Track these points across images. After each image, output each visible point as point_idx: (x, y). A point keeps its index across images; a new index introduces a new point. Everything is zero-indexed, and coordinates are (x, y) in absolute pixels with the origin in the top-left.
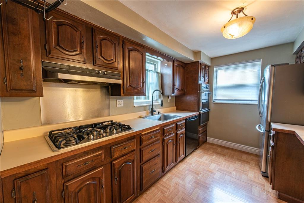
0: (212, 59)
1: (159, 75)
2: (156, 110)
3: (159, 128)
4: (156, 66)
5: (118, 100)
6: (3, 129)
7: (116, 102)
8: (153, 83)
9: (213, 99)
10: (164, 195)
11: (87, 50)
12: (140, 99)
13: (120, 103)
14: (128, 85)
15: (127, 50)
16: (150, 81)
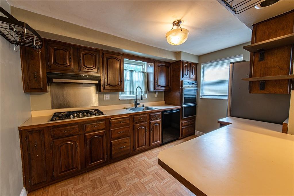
0: (199, 57)
1: (145, 74)
2: (140, 103)
3: (129, 116)
4: (144, 67)
5: (105, 95)
6: (31, 110)
7: (103, 96)
8: (139, 81)
9: (201, 94)
10: (128, 166)
11: (74, 62)
12: (125, 94)
13: (107, 97)
14: (106, 84)
15: (105, 59)
16: (137, 80)
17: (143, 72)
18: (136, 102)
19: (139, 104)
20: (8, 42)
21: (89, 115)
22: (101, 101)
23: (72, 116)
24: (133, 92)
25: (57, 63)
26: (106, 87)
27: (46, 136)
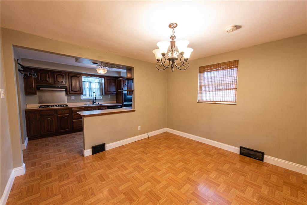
5: (71, 97)
8: (96, 88)
11: (51, 79)
12: (85, 96)
13: (73, 98)
14: (70, 90)
15: (70, 77)
16: (94, 87)
17: (99, 83)
18: (93, 101)
19: (95, 102)
20: (21, 73)
21: (60, 106)
22: (69, 100)
23: (50, 106)
24: (91, 95)
25: (42, 80)
26: (71, 92)
27: (37, 115)
